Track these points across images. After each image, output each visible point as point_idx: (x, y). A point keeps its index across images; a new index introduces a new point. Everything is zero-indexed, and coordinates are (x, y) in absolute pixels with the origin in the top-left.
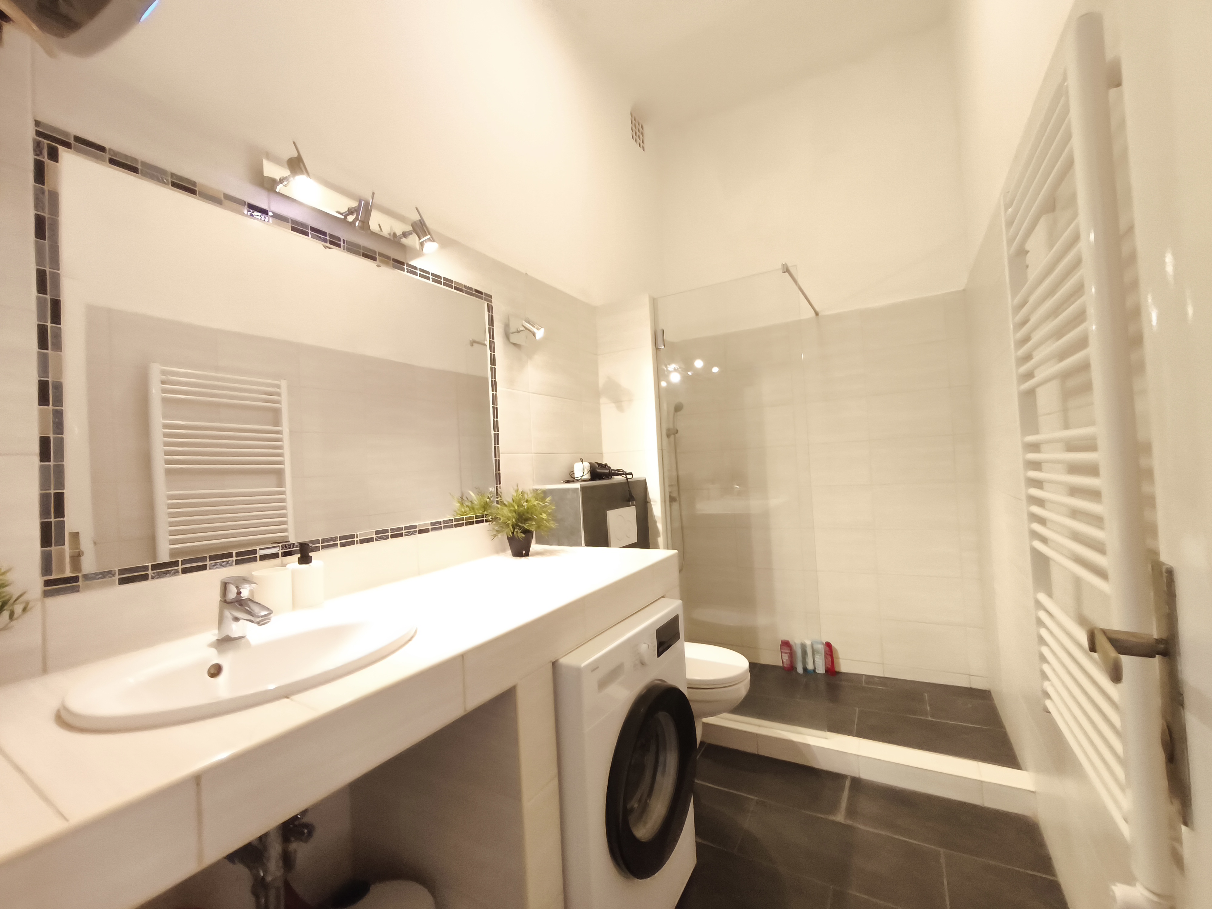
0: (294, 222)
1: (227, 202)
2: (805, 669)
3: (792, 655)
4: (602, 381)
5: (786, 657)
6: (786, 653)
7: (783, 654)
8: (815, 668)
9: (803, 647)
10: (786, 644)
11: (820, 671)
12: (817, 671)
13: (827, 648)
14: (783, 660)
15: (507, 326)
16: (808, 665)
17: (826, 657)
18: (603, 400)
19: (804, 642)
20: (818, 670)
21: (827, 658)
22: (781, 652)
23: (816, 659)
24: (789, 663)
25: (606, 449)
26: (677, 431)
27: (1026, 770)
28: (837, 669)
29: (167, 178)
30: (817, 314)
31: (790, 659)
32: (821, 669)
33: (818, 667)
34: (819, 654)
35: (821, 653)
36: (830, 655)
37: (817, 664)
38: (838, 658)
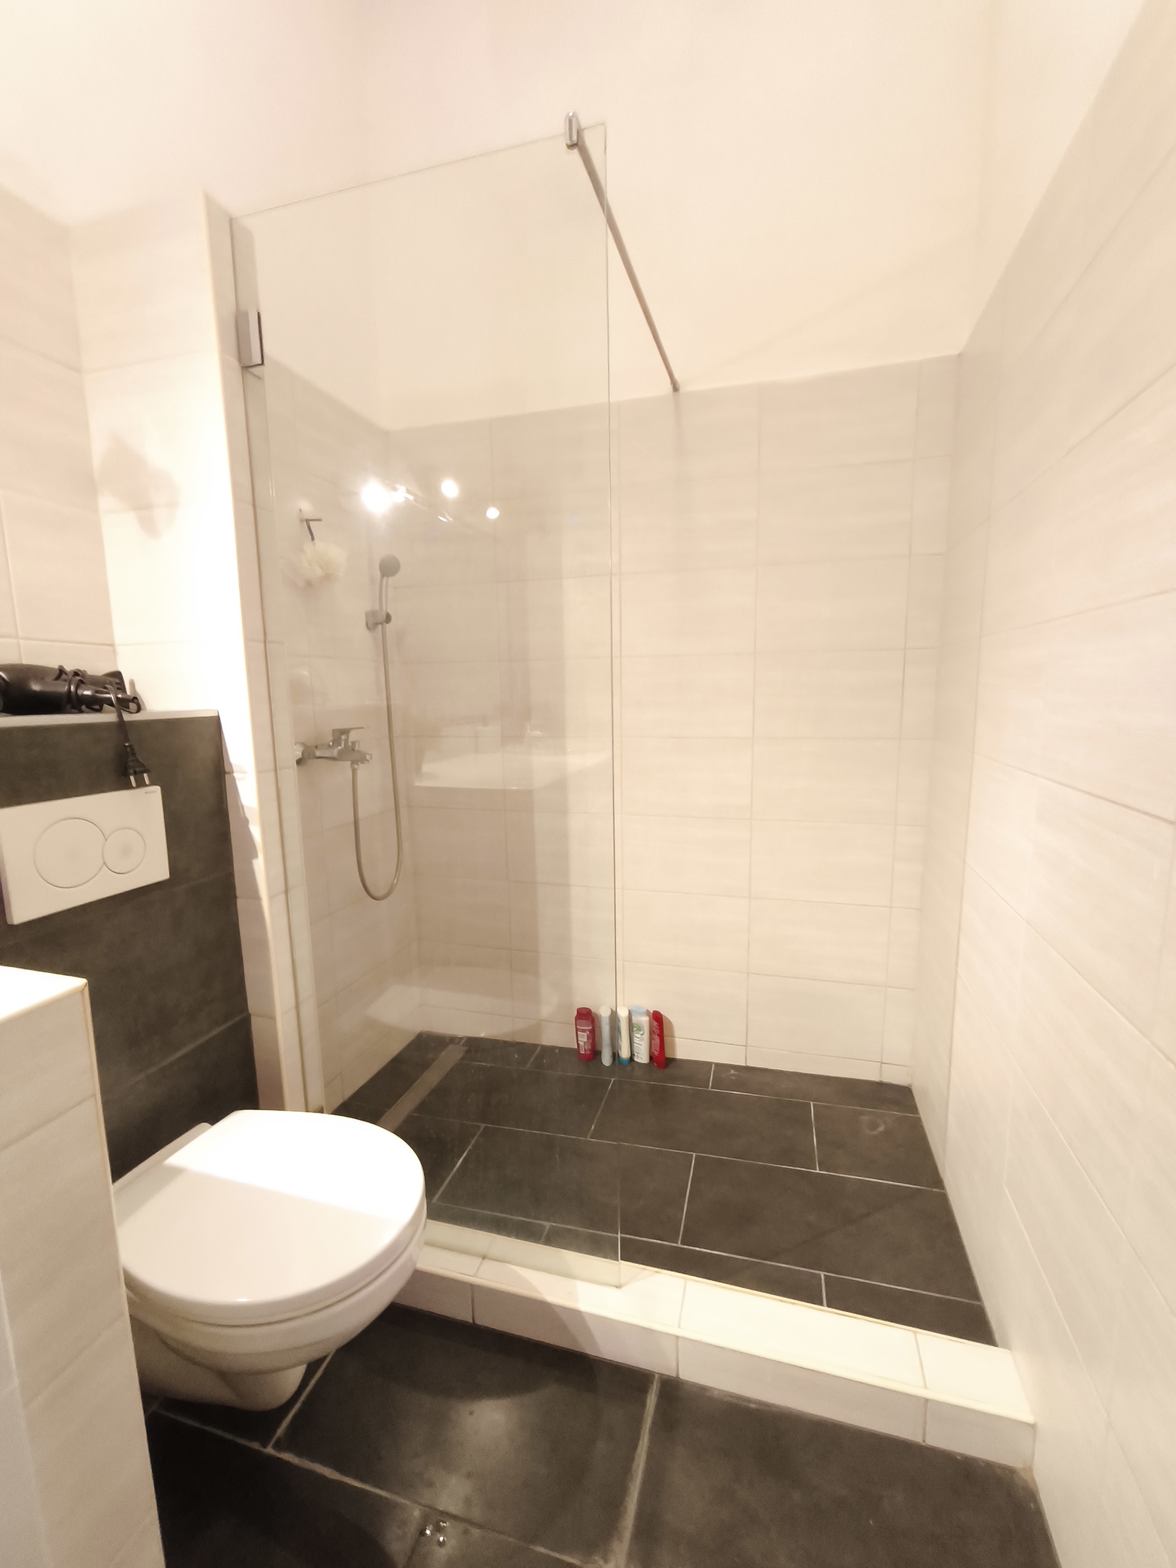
2: (615, 1056)
3: (594, 1035)
4: (99, 447)
5: (583, 1038)
6: (584, 1031)
7: (579, 1032)
8: (632, 1055)
9: (614, 1017)
10: (586, 1016)
11: (642, 1059)
12: (636, 1059)
13: (655, 1023)
14: (579, 1042)
16: (621, 1050)
17: (651, 1039)
18: (106, 502)
19: (616, 1010)
20: (638, 1057)
21: (653, 1039)
22: (577, 1030)
23: (636, 1040)
24: (588, 1047)
25: (120, 634)
26: (388, 618)
27: (1006, 1346)
28: (668, 1054)
30: (675, 388)
31: (591, 1041)
32: (642, 1057)
33: (637, 1053)
34: (640, 1030)
35: (643, 1030)
36: (659, 1035)
37: (635, 1047)
38: (673, 1036)
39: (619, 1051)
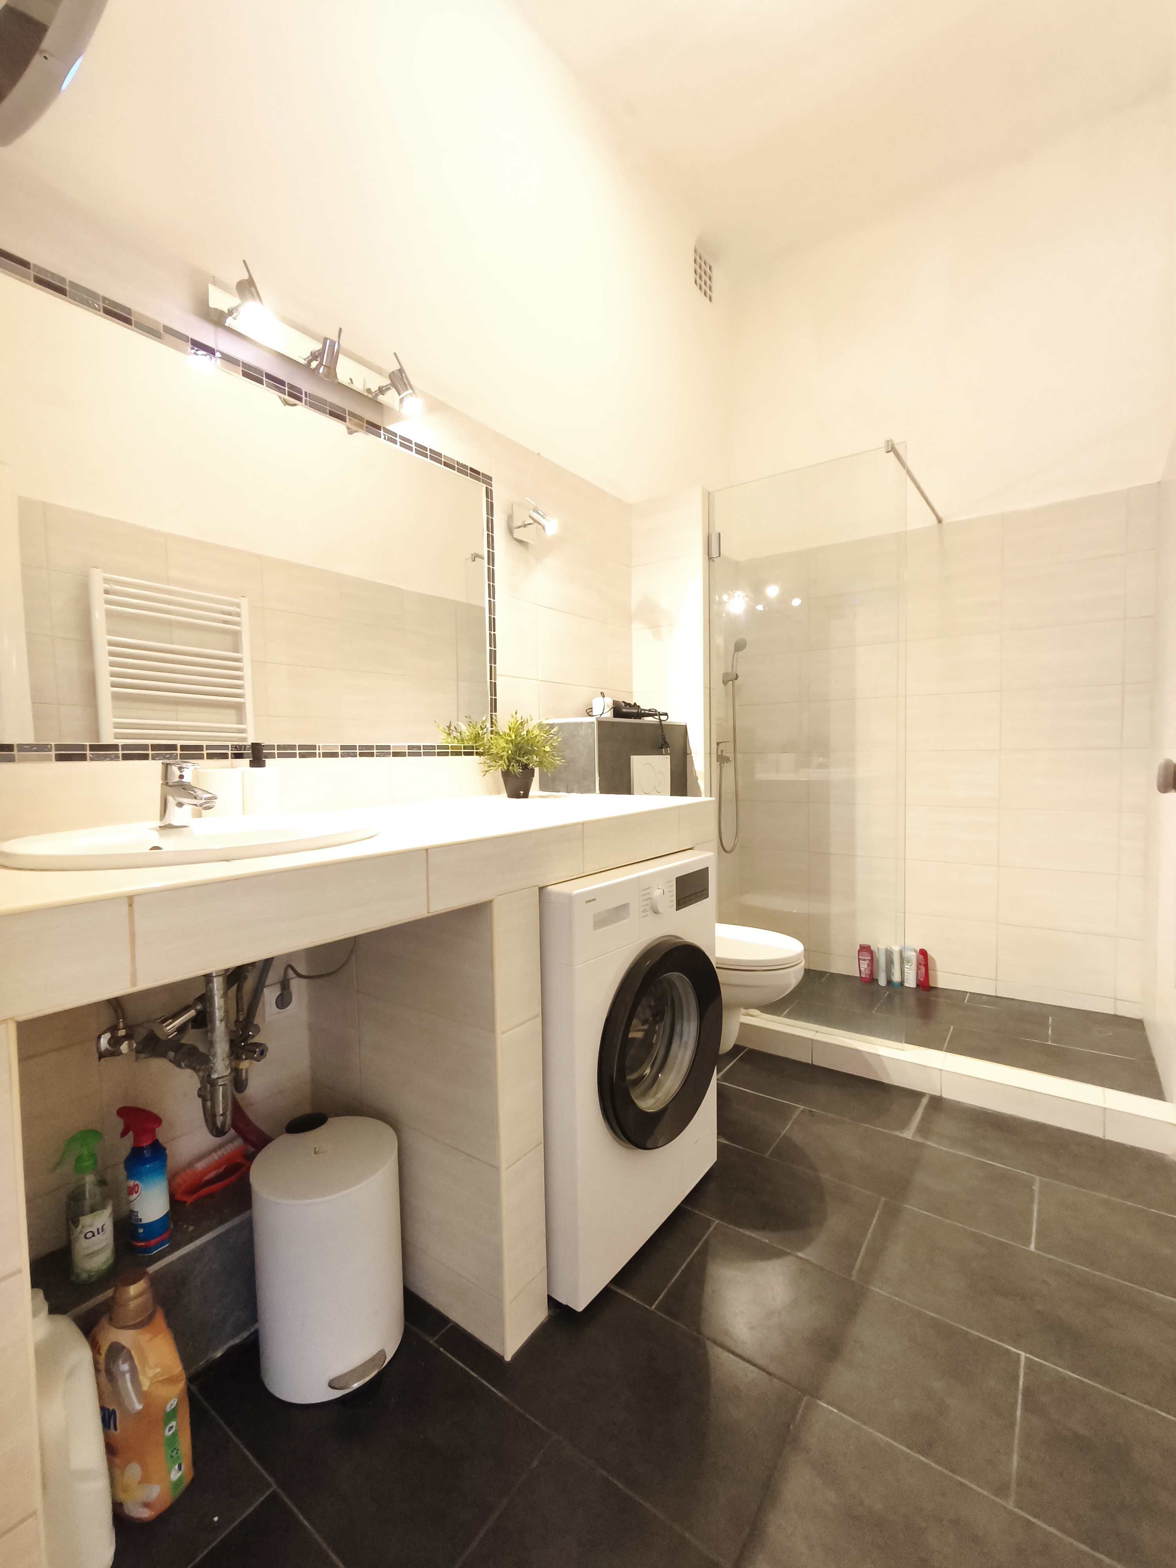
0: (245, 365)
1: (167, 337)
2: (889, 982)
3: (872, 962)
4: (635, 601)
5: (864, 965)
6: (865, 960)
7: (861, 961)
8: (903, 981)
9: (889, 954)
10: (865, 949)
11: (910, 984)
12: (906, 985)
13: (921, 957)
14: (861, 969)
15: (510, 518)
17: (918, 969)
18: (636, 625)
19: (891, 948)
20: (907, 983)
21: (920, 969)
22: (859, 960)
23: (906, 971)
24: (868, 972)
25: (636, 686)
26: (738, 677)
28: (932, 984)
29: (98, 303)
30: (940, 521)
31: (870, 968)
32: (911, 982)
33: (906, 979)
34: (909, 962)
35: (912, 963)
36: (924, 966)
37: (905, 976)
38: (935, 970)
39: (892, 977)
